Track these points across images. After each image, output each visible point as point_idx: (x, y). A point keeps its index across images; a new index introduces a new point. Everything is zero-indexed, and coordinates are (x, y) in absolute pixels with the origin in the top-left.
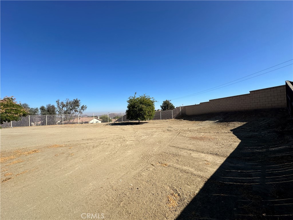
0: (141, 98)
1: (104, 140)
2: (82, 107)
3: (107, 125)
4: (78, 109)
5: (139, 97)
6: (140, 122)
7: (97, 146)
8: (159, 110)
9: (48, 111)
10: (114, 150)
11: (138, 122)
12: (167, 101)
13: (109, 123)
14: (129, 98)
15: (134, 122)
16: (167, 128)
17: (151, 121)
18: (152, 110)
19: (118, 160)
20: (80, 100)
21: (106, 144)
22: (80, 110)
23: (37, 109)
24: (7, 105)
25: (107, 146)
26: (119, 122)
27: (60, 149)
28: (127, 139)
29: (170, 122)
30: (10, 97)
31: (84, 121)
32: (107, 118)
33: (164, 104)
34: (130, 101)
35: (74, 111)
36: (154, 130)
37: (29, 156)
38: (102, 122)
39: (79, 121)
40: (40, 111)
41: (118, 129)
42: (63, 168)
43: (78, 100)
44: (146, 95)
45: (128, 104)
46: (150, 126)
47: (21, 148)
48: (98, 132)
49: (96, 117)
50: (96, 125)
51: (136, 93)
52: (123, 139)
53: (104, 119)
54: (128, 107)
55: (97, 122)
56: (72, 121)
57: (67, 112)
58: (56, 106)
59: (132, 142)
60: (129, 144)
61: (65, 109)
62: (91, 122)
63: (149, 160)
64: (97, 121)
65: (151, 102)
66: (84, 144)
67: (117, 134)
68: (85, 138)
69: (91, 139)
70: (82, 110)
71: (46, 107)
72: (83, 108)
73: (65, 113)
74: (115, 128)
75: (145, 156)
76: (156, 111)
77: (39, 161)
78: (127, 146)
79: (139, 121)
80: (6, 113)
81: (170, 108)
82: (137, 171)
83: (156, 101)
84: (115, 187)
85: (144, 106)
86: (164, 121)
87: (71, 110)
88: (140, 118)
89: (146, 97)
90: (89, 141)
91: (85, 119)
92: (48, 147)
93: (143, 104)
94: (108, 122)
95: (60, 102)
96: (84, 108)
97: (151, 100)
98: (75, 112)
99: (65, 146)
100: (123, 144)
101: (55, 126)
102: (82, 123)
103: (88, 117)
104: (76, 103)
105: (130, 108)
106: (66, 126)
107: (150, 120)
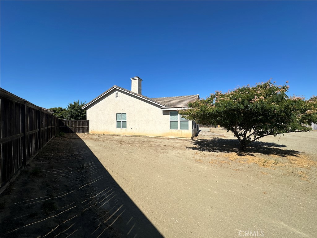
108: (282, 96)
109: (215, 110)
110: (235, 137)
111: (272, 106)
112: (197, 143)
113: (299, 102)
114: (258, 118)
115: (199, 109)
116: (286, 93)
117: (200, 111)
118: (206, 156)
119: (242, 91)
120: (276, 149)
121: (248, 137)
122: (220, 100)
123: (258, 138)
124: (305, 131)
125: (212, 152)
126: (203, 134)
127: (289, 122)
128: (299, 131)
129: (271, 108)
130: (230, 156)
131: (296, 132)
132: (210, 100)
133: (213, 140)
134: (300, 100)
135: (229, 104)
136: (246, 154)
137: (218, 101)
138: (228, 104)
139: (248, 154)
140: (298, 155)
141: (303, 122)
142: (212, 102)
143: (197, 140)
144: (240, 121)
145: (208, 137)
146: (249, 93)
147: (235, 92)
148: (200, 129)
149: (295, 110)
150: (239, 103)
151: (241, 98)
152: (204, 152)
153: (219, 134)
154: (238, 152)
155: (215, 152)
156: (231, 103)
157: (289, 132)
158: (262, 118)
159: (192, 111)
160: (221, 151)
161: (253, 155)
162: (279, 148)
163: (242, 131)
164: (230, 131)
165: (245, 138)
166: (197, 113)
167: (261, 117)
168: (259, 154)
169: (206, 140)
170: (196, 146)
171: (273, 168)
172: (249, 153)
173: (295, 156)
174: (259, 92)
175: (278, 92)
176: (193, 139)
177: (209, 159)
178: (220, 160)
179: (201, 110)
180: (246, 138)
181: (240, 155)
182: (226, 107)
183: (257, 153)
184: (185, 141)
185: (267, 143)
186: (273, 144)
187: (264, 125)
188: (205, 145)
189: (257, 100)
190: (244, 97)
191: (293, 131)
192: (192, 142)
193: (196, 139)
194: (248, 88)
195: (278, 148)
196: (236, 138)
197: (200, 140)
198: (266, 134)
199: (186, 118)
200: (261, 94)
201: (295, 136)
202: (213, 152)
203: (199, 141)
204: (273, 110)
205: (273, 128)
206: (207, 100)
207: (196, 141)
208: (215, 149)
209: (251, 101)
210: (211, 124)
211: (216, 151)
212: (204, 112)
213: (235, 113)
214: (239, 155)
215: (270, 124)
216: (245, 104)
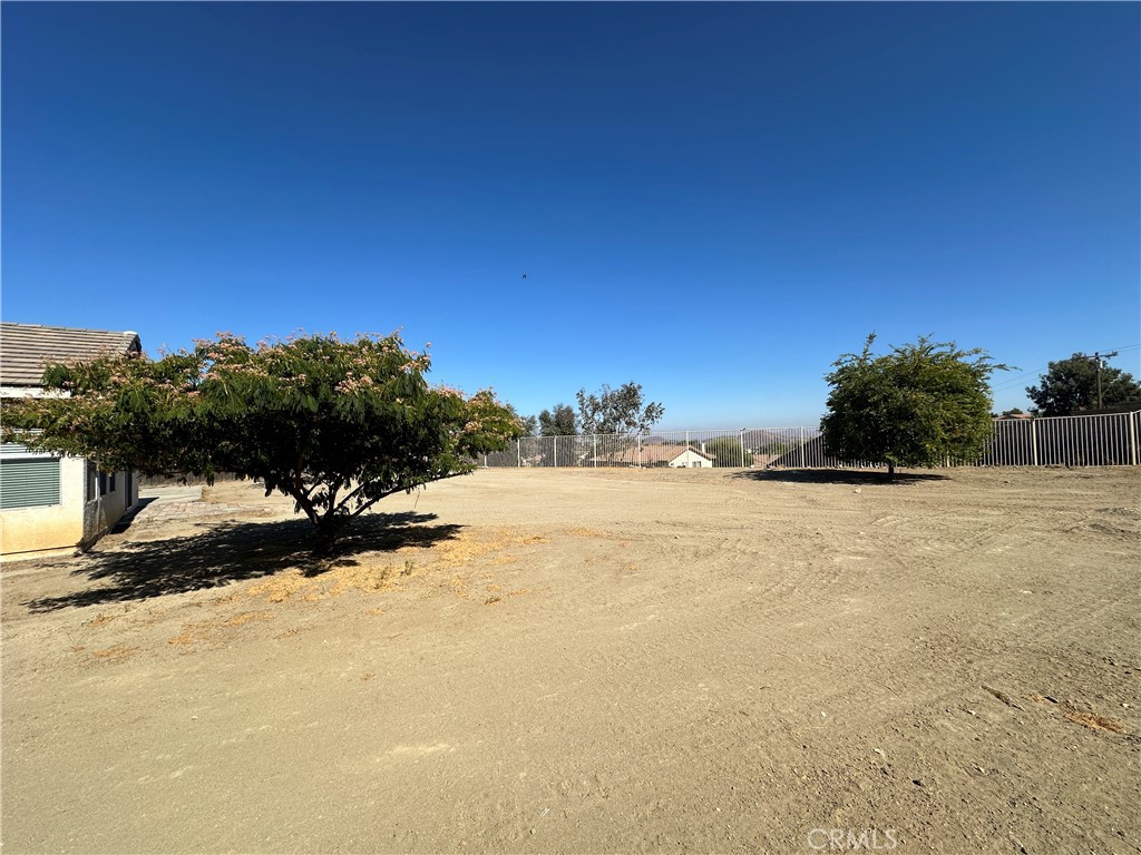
0: (898, 359)
1: (733, 535)
2: (649, 410)
3: (739, 475)
4: (637, 416)
5: (892, 352)
6: (897, 470)
7: (709, 554)
8: (1016, 411)
9: (558, 425)
10: (778, 579)
11: (885, 469)
12: (1078, 358)
13: (747, 469)
14: (837, 364)
15: (863, 469)
16: (1092, 517)
17: (966, 470)
18: (972, 414)
19: (802, 624)
20: (640, 387)
21: (744, 552)
22: (644, 421)
23: (532, 420)
24: (485, 411)
25: (747, 559)
26: (786, 469)
27: (596, 543)
28: (836, 544)
29: (1114, 481)
30: (486, 389)
31: (655, 460)
32: (735, 451)
33: (1059, 379)
34: (843, 376)
35: (623, 423)
36: (994, 516)
37: (527, 550)
38: (716, 463)
39: (640, 458)
40: (538, 424)
41: (782, 495)
42: (609, 605)
43: (636, 386)
44: (931, 341)
45: (832, 388)
46: (962, 497)
47: (509, 524)
48: (706, 501)
49: (695, 445)
50: (696, 476)
51: (871, 337)
52: (817, 541)
53: (724, 454)
54: (829, 404)
55: (698, 465)
56: (618, 456)
57: (605, 427)
58: (576, 411)
59: (859, 558)
60: (845, 566)
61: (600, 417)
62: (677, 462)
63: (975, 666)
64: (697, 458)
65: (967, 371)
66: (664, 537)
67: (787, 519)
68: (664, 520)
69: (685, 525)
70: (650, 421)
71: (552, 413)
72: (651, 412)
73: (600, 430)
74: (773, 492)
75: (945, 639)
76: (996, 416)
77: (551, 570)
78: (836, 574)
79: (891, 470)
80: (483, 430)
81: (1107, 401)
82: (908, 700)
83: (1001, 367)
84: (798, 732)
85: (922, 395)
86: (1067, 472)
87: (617, 419)
88: (897, 454)
89: (933, 352)
90: (679, 532)
91: (658, 453)
92: (565, 532)
93: (913, 386)
94: (740, 465)
95: (586, 396)
96: (654, 414)
97: (970, 360)
98: (628, 428)
99: (609, 538)
100: (816, 563)
101: (576, 469)
102: (649, 465)
103: (666, 444)
104: (629, 397)
105: (842, 409)
106: (603, 473)
107: (956, 463)
108: (415, 382)
109: (198, 411)
110: (297, 510)
111: (398, 409)
112: (115, 564)
113: (452, 401)
114: (368, 440)
115: (114, 404)
116: (425, 376)
117: (116, 410)
118: (154, 619)
119: (311, 347)
120: (416, 528)
121: (340, 505)
122: (224, 373)
123: (368, 505)
124: (465, 473)
125: (198, 588)
126: (161, 516)
127: (436, 453)
128: (454, 475)
129: (395, 412)
130: (274, 587)
131: (449, 476)
132: (181, 367)
133: (210, 535)
134: (454, 396)
135: (265, 391)
136: (331, 565)
137: (216, 376)
138: (257, 392)
139: (337, 564)
140: (457, 535)
141: (462, 453)
142: (195, 376)
143: (117, 549)
144: (307, 454)
145: (185, 525)
146: (332, 360)
147: (286, 348)
148: (144, 493)
149: (447, 420)
150: (302, 390)
151: (309, 372)
152: (151, 602)
153: (245, 506)
154: (306, 562)
155: (209, 586)
156: (270, 388)
157: (436, 479)
158: (377, 443)
159: (62, 412)
160: (239, 577)
161: (353, 563)
162: (423, 524)
163: (323, 488)
164: (276, 492)
165: (332, 510)
166: (98, 417)
167: (377, 438)
168: (372, 552)
169: (172, 541)
170: (107, 582)
171: (401, 588)
172: (343, 558)
173: (452, 538)
174: (361, 362)
175: (407, 369)
176: (96, 548)
177: (175, 627)
178: (227, 616)
179: (126, 406)
180: (336, 510)
181: (311, 573)
182: (250, 401)
183: (366, 554)
184: (33, 571)
185: (397, 514)
186: (410, 516)
187: (383, 462)
188: (165, 564)
189: (353, 384)
190: (319, 371)
191: (444, 475)
192: (83, 566)
193: (113, 545)
194: (333, 343)
195: (420, 524)
196: (303, 515)
197: (139, 545)
198: (388, 489)
199: (31, 447)
200: (367, 367)
201: (457, 485)
202: (202, 590)
203: (129, 555)
204: (398, 417)
205: (402, 470)
206: (165, 363)
207: (112, 554)
208: (215, 574)
209: (337, 388)
210: (188, 471)
211: (216, 580)
212: (141, 417)
213: (291, 426)
214: (307, 576)
215: (395, 460)
216: (322, 395)
